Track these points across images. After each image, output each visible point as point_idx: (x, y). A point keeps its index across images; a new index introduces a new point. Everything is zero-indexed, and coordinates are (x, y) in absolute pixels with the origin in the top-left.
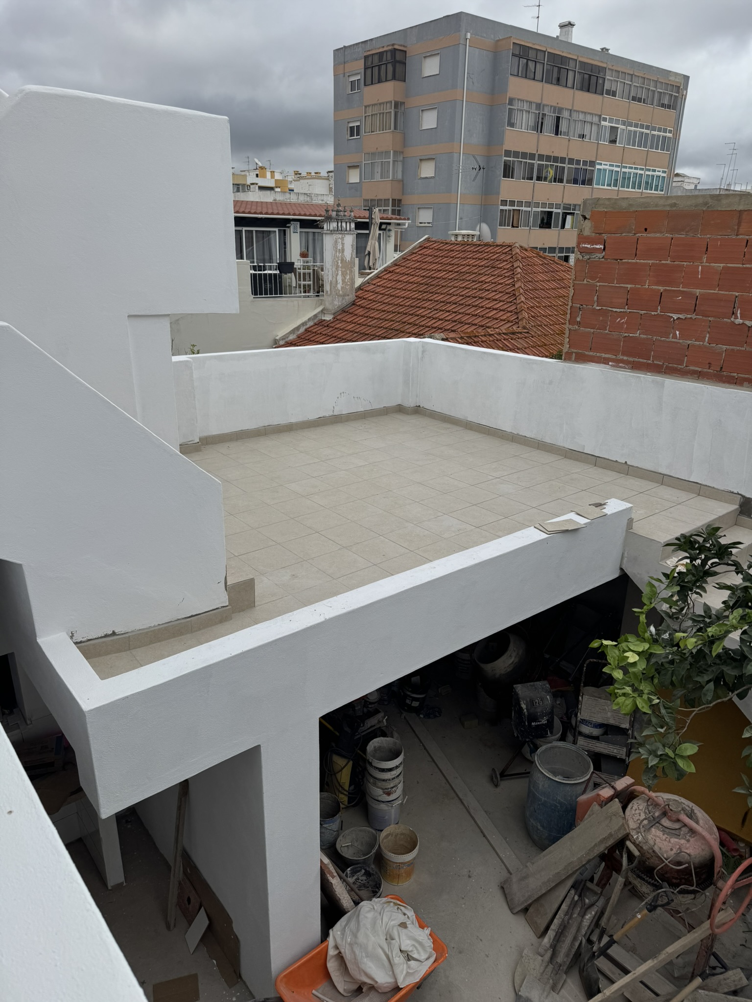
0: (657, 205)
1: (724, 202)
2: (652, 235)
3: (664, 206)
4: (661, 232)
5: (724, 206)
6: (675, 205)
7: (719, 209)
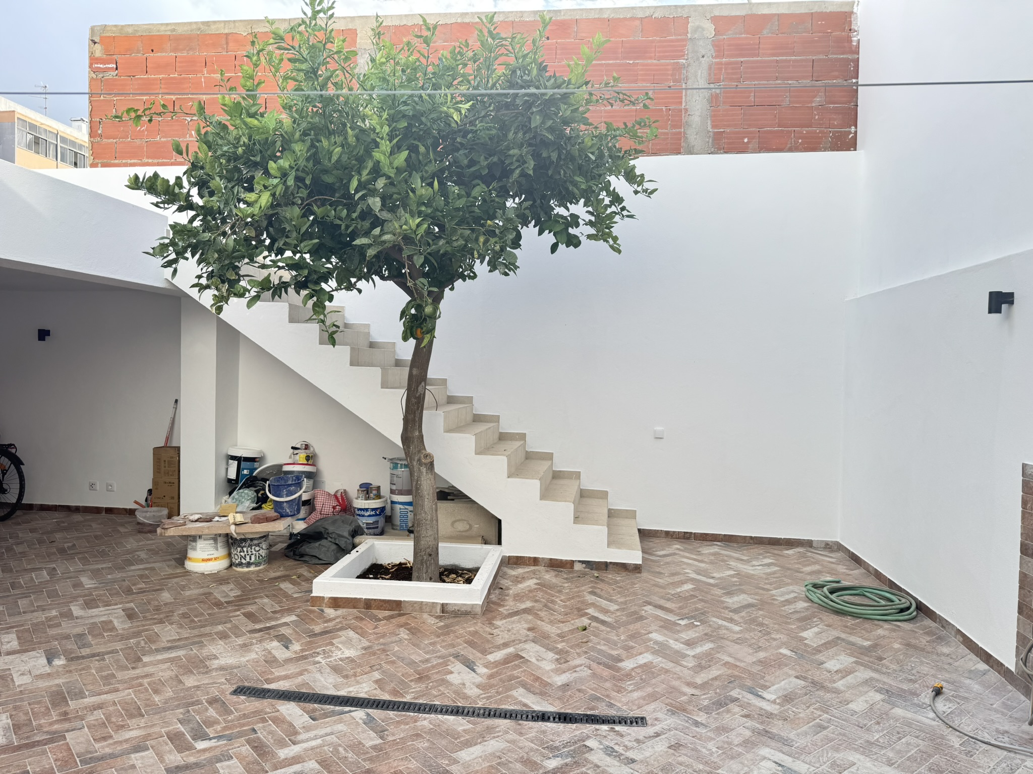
0: (159, 31)
1: (213, 27)
2: (159, 54)
3: (166, 31)
4: (166, 52)
5: (213, 30)
6: (174, 30)
7: (210, 33)
